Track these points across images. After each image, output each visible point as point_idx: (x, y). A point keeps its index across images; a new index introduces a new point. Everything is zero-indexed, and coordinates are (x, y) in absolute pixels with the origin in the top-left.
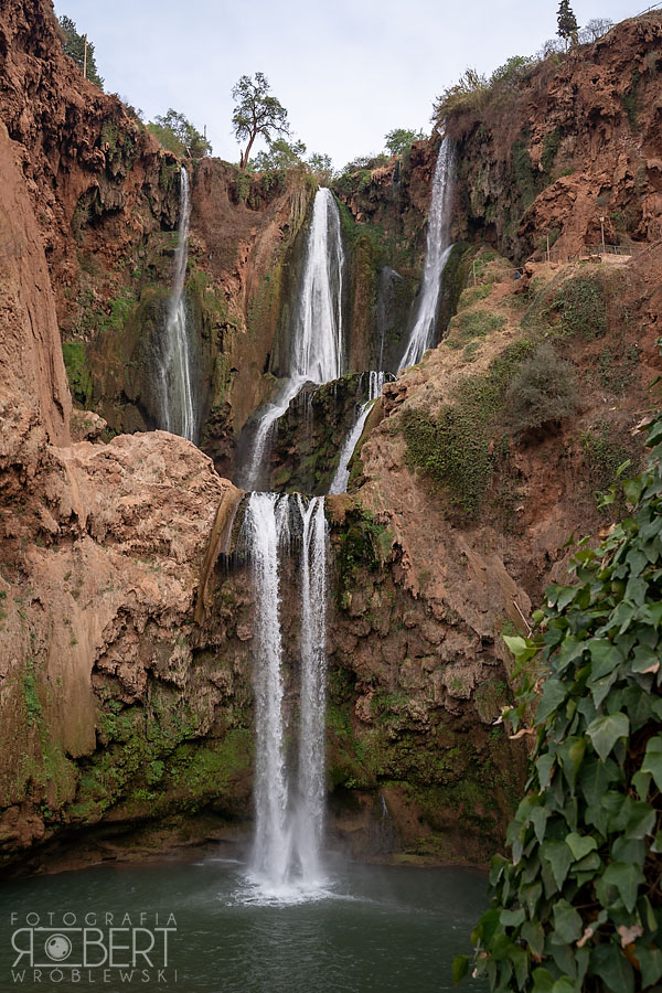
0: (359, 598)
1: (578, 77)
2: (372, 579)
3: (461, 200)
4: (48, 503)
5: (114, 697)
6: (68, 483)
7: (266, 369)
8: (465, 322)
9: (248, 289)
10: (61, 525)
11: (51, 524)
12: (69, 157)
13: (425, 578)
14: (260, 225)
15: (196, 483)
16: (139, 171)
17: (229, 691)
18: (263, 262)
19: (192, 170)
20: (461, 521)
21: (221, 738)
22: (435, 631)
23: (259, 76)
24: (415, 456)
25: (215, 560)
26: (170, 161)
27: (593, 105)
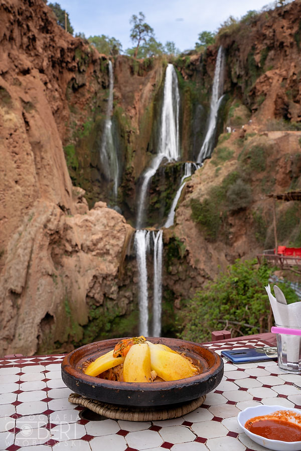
0: (174, 268)
1: (275, 26)
2: (179, 261)
3: (228, 74)
4: (68, 241)
5: (94, 304)
6: (74, 233)
7: (148, 149)
8: (220, 151)
9: (139, 114)
10: (72, 248)
11: (69, 249)
12: (63, 68)
13: (197, 261)
14: (144, 84)
15: (117, 228)
16: (91, 66)
17: (131, 299)
18: (145, 101)
19: (113, 61)
20: (210, 239)
21: (129, 314)
22: (200, 279)
23: (141, 14)
24: (195, 216)
25: (124, 257)
26: (104, 59)
27: (281, 41)
